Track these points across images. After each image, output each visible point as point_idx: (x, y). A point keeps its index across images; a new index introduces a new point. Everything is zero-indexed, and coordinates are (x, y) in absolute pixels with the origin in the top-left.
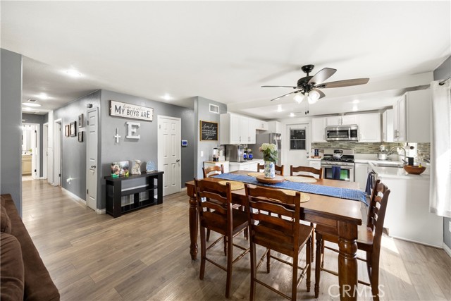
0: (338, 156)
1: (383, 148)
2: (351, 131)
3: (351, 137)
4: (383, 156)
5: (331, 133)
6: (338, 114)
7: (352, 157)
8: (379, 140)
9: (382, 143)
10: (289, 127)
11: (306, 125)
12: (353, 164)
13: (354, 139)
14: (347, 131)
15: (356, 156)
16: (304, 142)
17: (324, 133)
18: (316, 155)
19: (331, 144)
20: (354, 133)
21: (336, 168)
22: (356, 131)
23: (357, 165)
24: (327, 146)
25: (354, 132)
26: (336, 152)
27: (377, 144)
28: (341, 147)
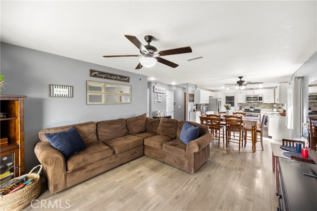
0: (252, 110)
1: (275, 106)
2: (259, 97)
3: (259, 100)
4: (275, 110)
5: (248, 98)
6: (252, 89)
8: (273, 102)
9: (275, 103)
10: (225, 95)
11: (234, 94)
12: (260, 113)
13: (261, 101)
14: (257, 97)
15: (261, 110)
16: (233, 103)
17: (245, 98)
18: (240, 109)
19: (249, 104)
20: (261, 99)
21: (251, 115)
24: (246, 105)
26: (251, 108)
27: (272, 104)
28: (254, 105)
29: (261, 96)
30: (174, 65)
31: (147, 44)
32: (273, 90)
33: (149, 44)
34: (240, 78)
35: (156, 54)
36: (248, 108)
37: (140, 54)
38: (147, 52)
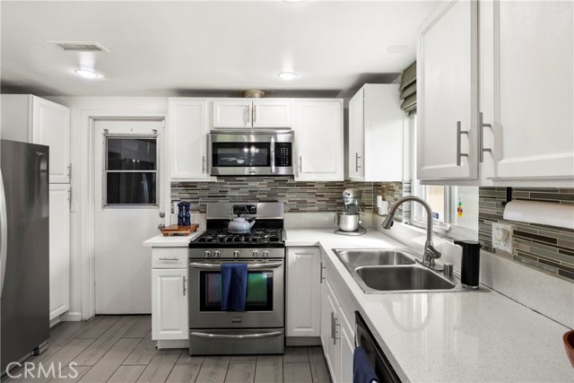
0: (242, 224)
1: (349, 196)
2: (278, 145)
3: (278, 164)
4: (350, 221)
5: (221, 151)
6: (241, 94)
7: (278, 225)
8: (339, 177)
9: (347, 183)
10: (102, 126)
11: (155, 125)
12: (280, 251)
13: (283, 170)
14: (267, 145)
15: (289, 219)
16: (151, 179)
17: (202, 151)
18: (184, 222)
19: (228, 186)
20: (284, 154)
21: (234, 270)
22: (289, 146)
23: (292, 255)
24: (215, 191)
25: (283, 150)
26: (239, 211)
27: (338, 187)
28: (253, 195)
29: (282, 138)
32: (335, 105)
36: (222, 210)
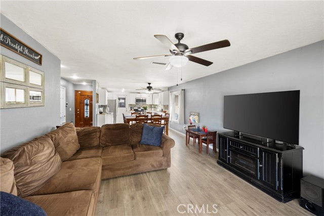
3: (144, 102)
5: (137, 100)
6: (139, 93)
10: (118, 96)
18: (131, 109)
24: (135, 105)
29: (145, 99)
30: (207, 63)
31: (177, 42)
33: (179, 42)
34: (149, 84)
35: (188, 53)
36: (136, 108)
37: (170, 53)
38: (177, 50)
